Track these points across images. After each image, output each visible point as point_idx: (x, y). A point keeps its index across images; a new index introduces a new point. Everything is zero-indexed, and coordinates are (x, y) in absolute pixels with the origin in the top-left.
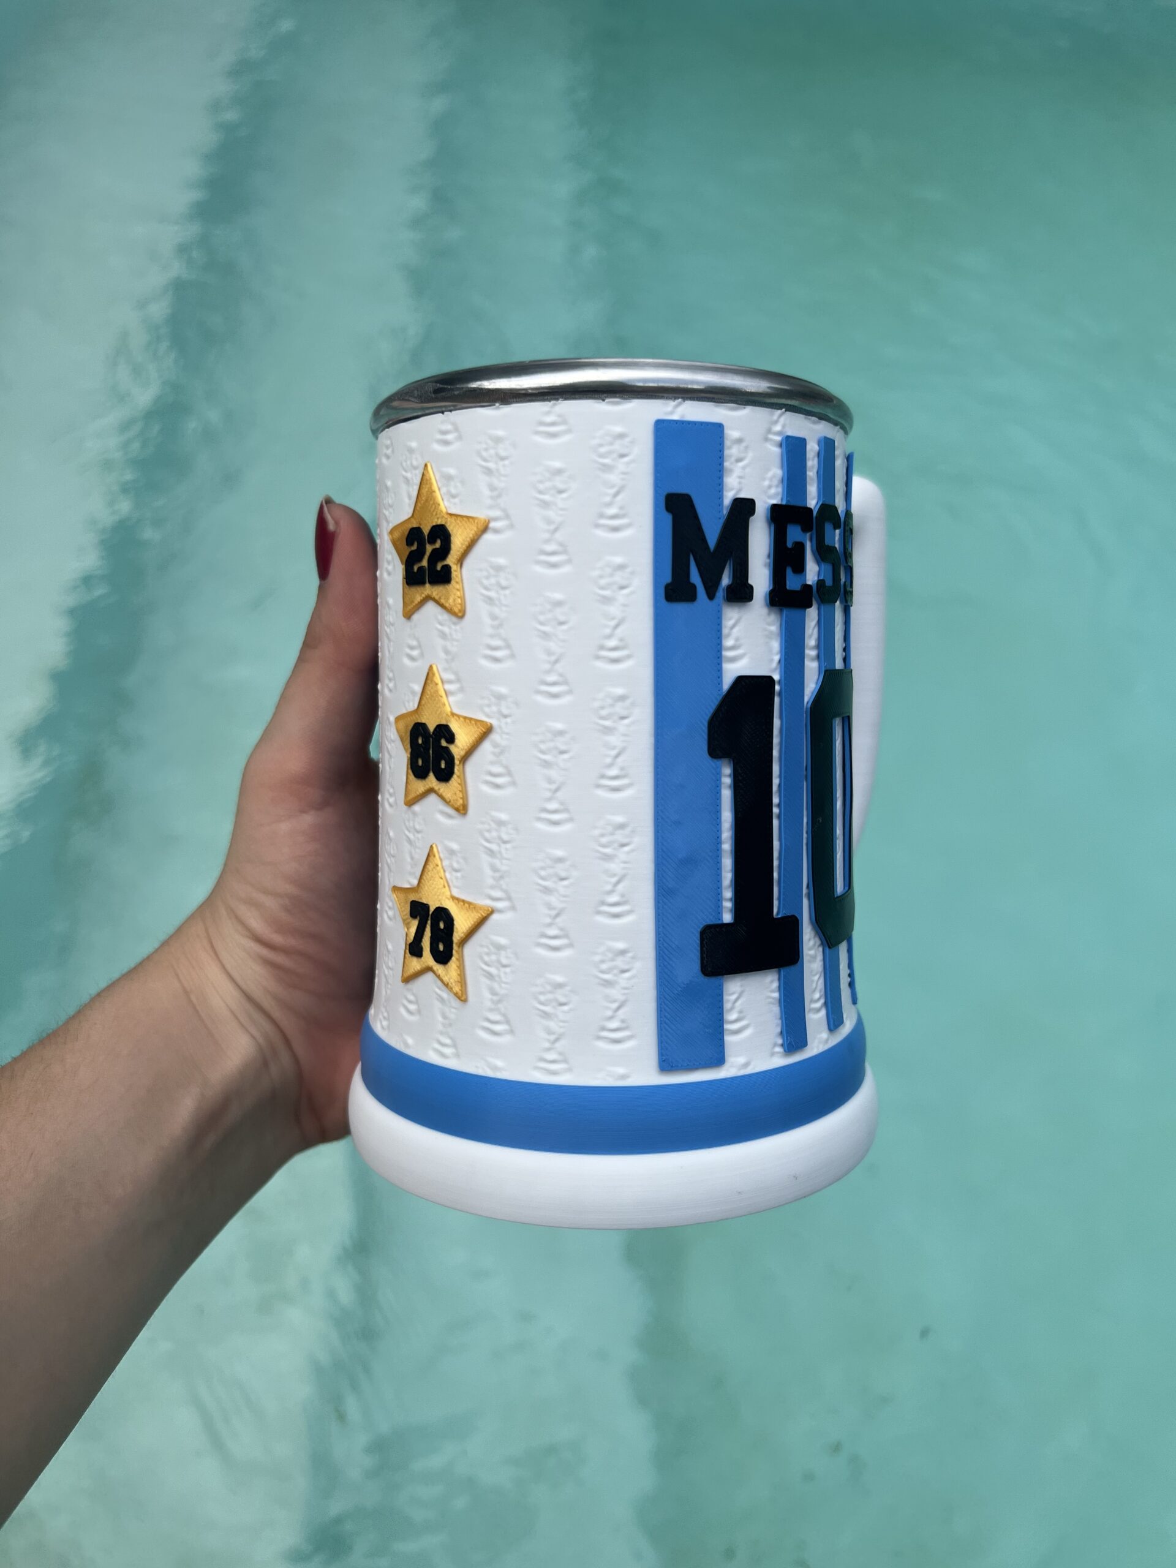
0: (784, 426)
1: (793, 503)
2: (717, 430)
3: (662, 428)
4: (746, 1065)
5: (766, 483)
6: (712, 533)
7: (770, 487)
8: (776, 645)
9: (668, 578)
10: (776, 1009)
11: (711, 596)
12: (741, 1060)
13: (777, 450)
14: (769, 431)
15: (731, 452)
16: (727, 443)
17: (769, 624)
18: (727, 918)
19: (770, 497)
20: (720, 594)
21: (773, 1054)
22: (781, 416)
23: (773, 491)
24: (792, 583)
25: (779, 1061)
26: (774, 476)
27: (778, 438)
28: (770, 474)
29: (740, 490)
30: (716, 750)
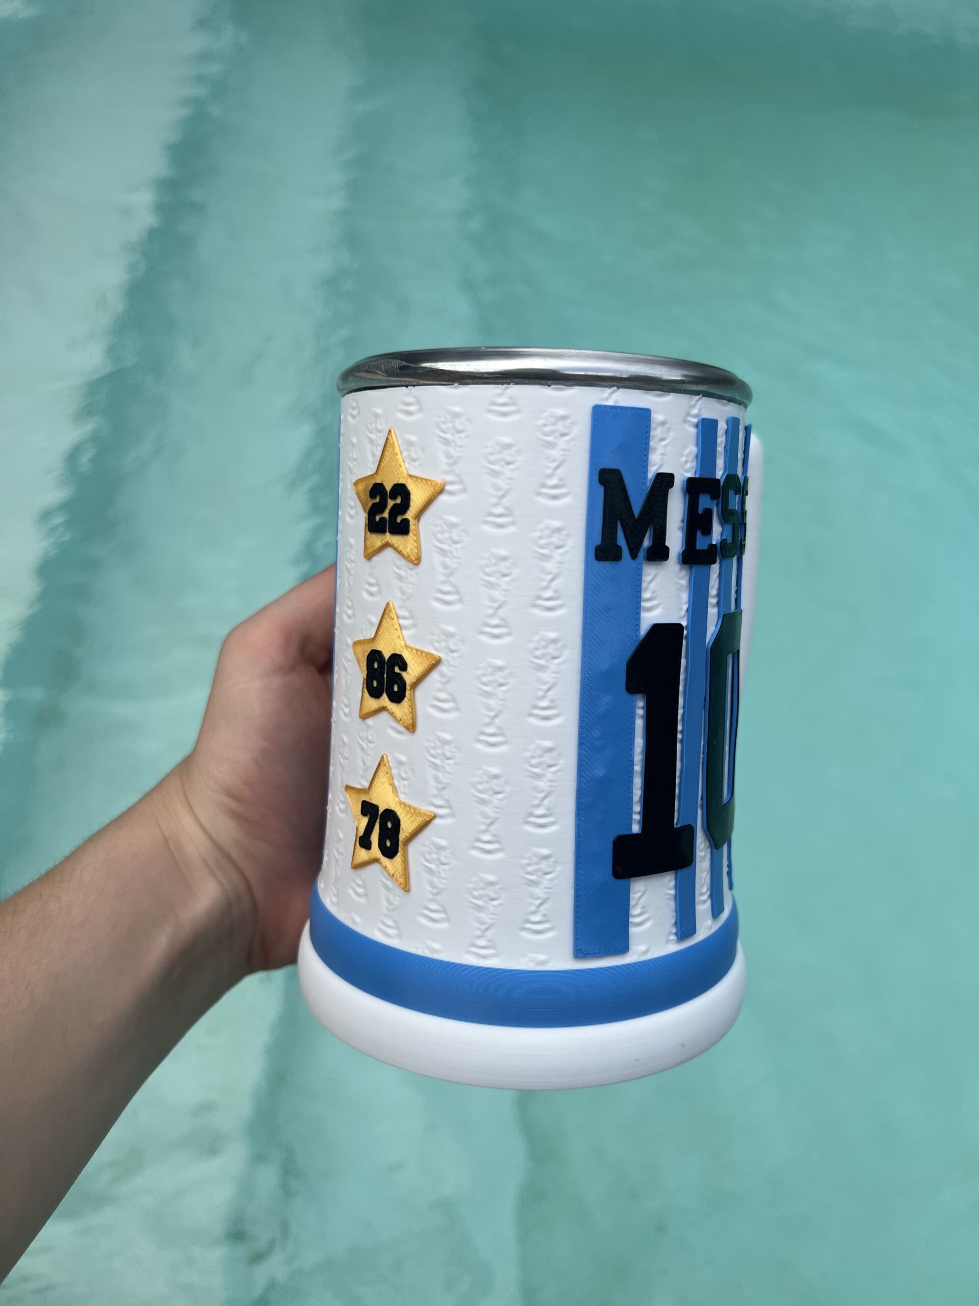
0: (700, 410)
1: (706, 476)
2: (644, 415)
3: (599, 413)
4: (646, 952)
5: (684, 459)
6: (637, 504)
7: (686, 462)
8: (685, 596)
9: (598, 541)
10: (672, 904)
11: (634, 556)
12: (642, 948)
13: (693, 430)
14: (688, 414)
15: (656, 432)
16: (653, 425)
17: (680, 579)
18: (636, 828)
19: (686, 471)
20: (642, 554)
21: (668, 941)
22: (698, 401)
23: (689, 465)
24: (701, 544)
25: (673, 947)
26: (690, 453)
27: (695, 420)
28: (687, 451)
29: (661, 466)
30: (632, 687)
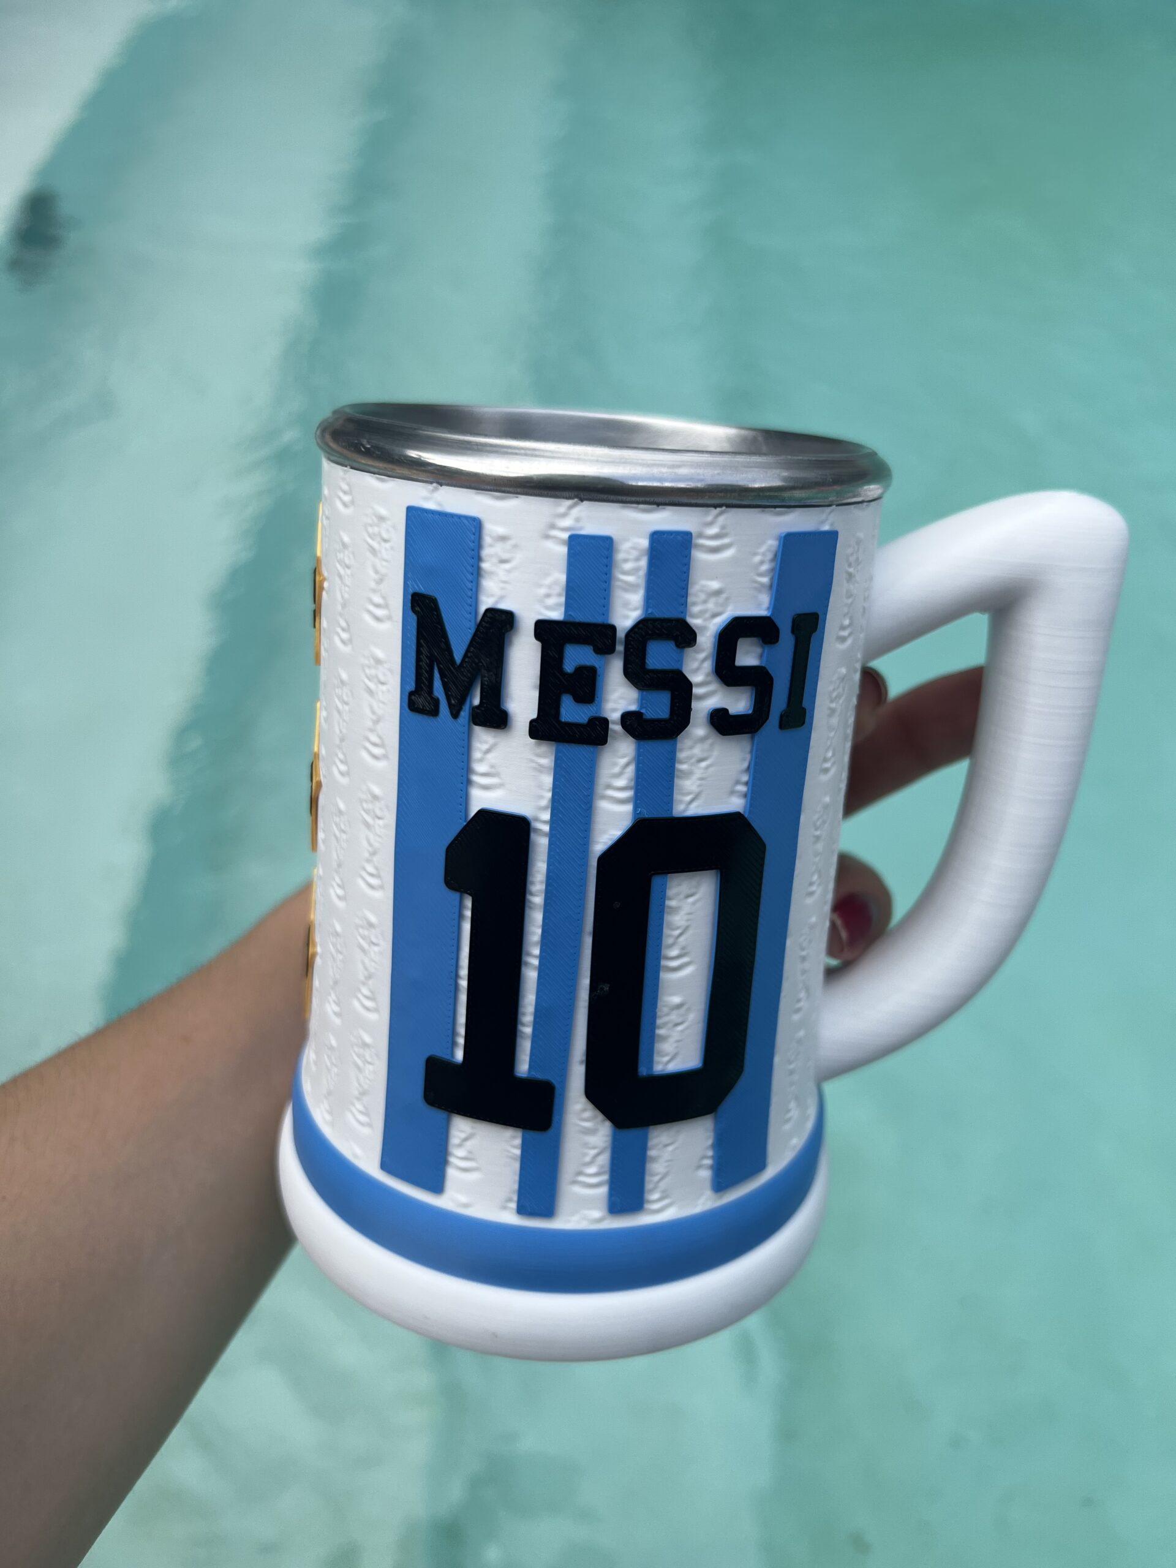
0: (577, 520)
4: (466, 1206)
8: (548, 780)
10: (517, 1165)
12: (463, 1199)
13: (564, 550)
14: (553, 526)
15: (491, 552)
16: (487, 540)
17: (538, 755)
18: (459, 1055)
19: (548, 608)
22: (571, 507)
23: (551, 601)
25: (509, 1217)
26: (556, 583)
27: (565, 536)
28: (549, 580)
29: (502, 598)
